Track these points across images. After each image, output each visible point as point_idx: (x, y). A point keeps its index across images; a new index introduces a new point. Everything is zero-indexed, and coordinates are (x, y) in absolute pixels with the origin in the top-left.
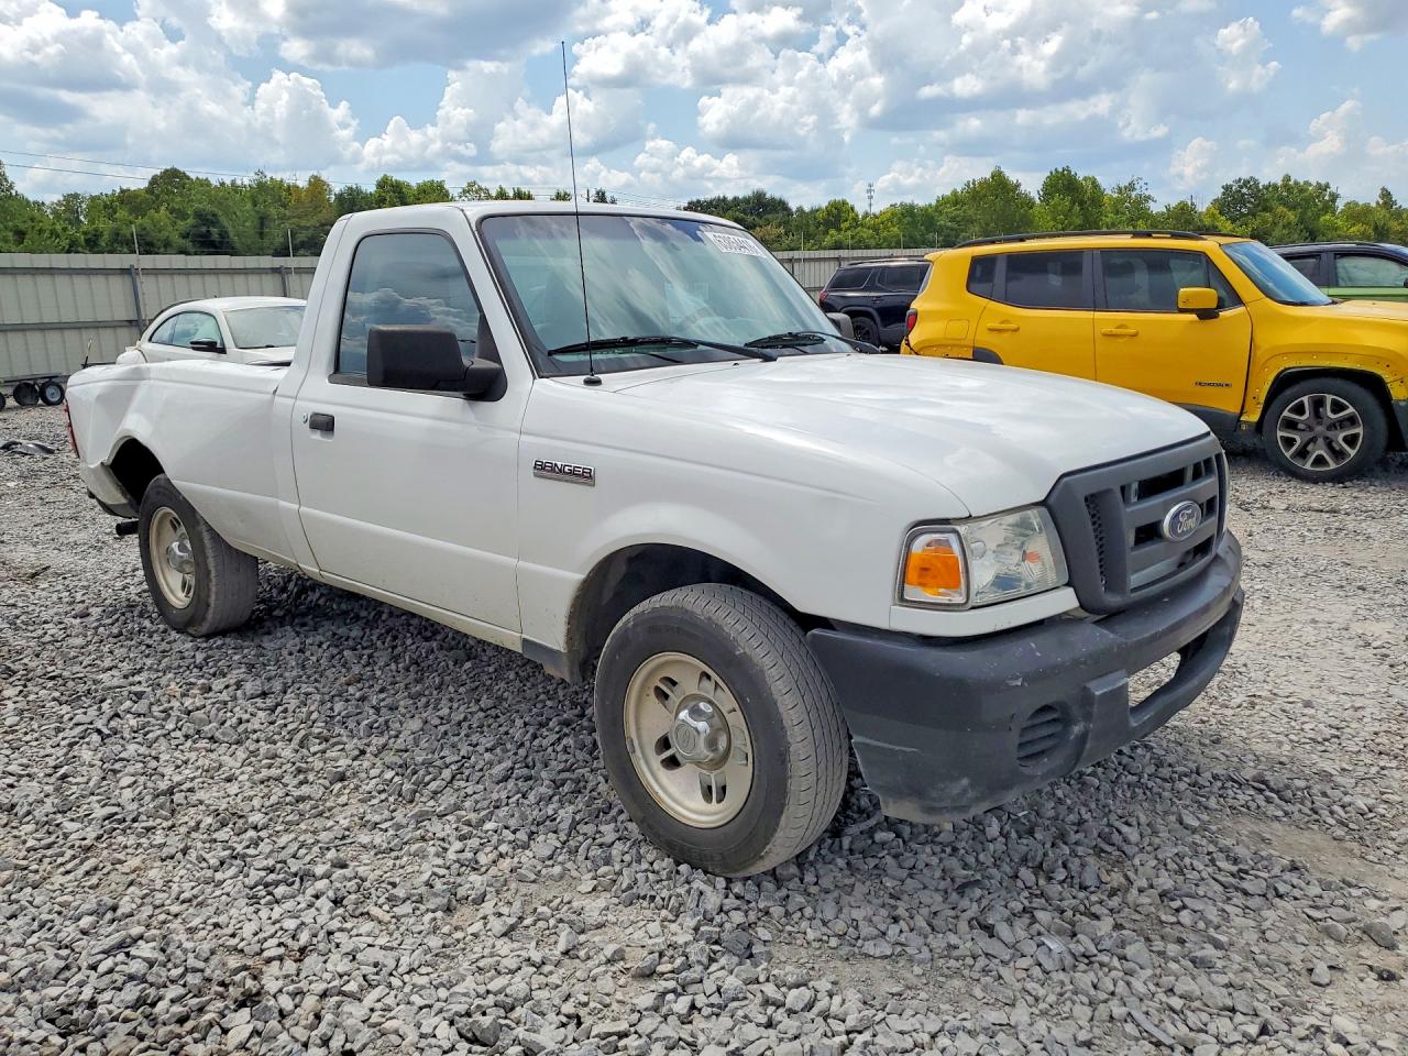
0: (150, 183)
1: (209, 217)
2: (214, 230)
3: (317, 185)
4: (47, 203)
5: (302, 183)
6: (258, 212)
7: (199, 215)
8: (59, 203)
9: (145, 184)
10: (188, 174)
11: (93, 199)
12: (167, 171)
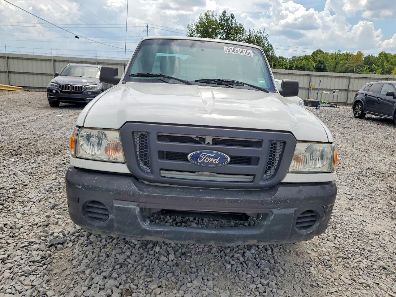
0: (313, 53)
1: (322, 62)
2: (322, 66)
3: (360, 54)
4: (288, 58)
5: (355, 54)
6: (336, 61)
7: (319, 61)
8: (291, 59)
9: (311, 54)
10: (323, 51)
11: (298, 57)
12: (318, 50)
